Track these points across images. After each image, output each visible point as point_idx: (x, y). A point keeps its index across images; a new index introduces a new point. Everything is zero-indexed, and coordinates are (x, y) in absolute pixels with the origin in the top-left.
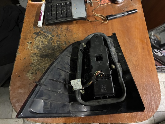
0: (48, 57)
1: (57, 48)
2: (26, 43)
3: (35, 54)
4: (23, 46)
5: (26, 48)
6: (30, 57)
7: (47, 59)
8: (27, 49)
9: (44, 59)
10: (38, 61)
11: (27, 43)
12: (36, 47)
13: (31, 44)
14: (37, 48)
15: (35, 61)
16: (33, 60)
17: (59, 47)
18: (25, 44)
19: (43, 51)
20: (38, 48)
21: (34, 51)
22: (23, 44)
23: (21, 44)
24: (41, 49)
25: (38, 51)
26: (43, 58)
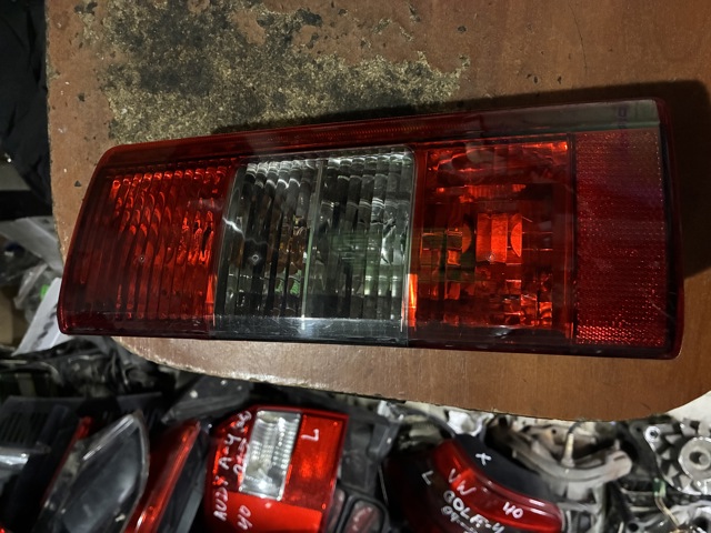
0: (177, 89)
1: (213, 31)
2: (72, 7)
3: (118, 70)
4: (63, 29)
5: (75, 42)
6: (102, 89)
7: (173, 97)
8: (81, 45)
9: (164, 99)
10: (137, 113)
11: (77, 9)
12: (117, 31)
13: (93, 13)
14: (123, 40)
15: (125, 111)
16: (117, 103)
17: (226, 25)
18: (69, 18)
19: (153, 49)
20: (126, 38)
21: (113, 55)
22: (63, 19)
23: (53, 19)
24: (139, 41)
25: (132, 54)
26: (154, 91)
